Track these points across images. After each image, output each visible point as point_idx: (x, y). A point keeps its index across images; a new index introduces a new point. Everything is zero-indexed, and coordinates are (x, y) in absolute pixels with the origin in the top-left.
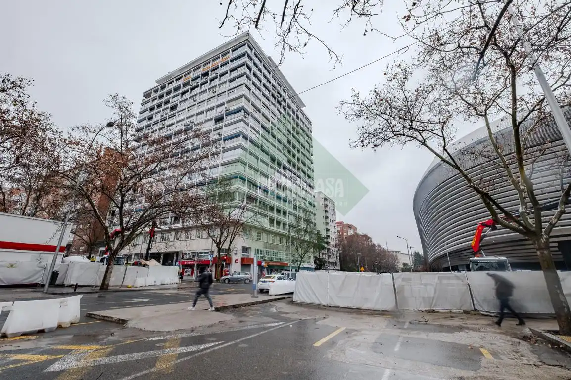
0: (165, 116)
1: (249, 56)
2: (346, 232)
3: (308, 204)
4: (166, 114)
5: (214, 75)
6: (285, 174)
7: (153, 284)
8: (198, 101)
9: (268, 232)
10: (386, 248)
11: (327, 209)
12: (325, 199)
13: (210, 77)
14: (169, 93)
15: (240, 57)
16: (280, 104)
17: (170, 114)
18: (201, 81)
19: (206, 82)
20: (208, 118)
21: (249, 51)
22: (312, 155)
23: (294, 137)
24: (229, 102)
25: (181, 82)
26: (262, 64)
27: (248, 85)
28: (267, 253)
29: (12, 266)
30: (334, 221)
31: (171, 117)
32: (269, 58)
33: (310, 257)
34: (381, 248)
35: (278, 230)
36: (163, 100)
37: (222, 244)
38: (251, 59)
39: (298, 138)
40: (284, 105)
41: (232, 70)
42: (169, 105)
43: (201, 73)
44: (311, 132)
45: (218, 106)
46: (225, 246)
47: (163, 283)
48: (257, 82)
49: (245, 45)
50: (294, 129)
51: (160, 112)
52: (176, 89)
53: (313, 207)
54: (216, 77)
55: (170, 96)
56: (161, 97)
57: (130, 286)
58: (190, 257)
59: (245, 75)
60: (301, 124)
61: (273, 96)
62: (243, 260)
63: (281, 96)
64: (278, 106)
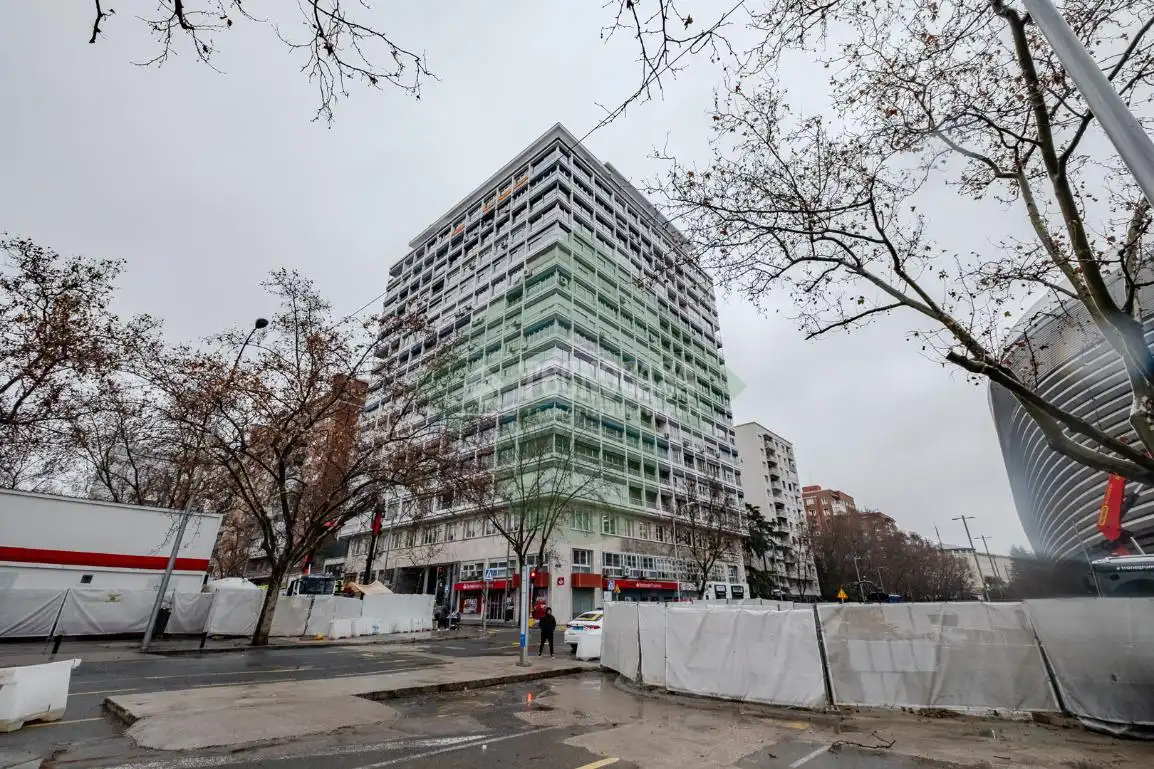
0: (424, 303)
1: (563, 169)
2: (829, 508)
3: (718, 451)
4: (426, 300)
5: (503, 215)
6: (659, 390)
7: (371, 631)
8: (478, 268)
9: (631, 517)
10: (935, 542)
11: (772, 459)
12: (767, 438)
13: (497, 219)
14: (429, 262)
15: (546, 173)
16: (638, 251)
17: (432, 299)
18: (481, 230)
19: (491, 231)
20: (497, 295)
21: (564, 160)
22: (719, 347)
23: (675, 312)
24: (529, 261)
25: (448, 238)
26: (593, 179)
27: (566, 223)
28: (631, 561)
29: (113, 599)
30: (795, 485)
31: (434, 304)
32: (608, 166)
33: (735, 568)
34: (921, 542)
35: (654, 511)
36: (420, 275)
37: (525, 545)
38: (568, 174)
39: (684, 313)
40: (647, 251)
41: (533, 201)
42: (430, 284)
43: (481, 216)
44: (713, 298)
45: (512, 272)
46: (534, 549)
47: (397, 630)
48: (585, 215)
49: (554, 150)
50: (672, 296)
51: (416, 297)
52: (441, 253)
53: (731, 457)
54: (506, 219)
55: (433, 267)
56: (417, 271)
57: (320, 636)
58: (473, 573)
59: (557, 206)
60: (687, 284)
61: (620, 236)
62: (574, 577)
63: (637, 235)
64: (633, 255)
